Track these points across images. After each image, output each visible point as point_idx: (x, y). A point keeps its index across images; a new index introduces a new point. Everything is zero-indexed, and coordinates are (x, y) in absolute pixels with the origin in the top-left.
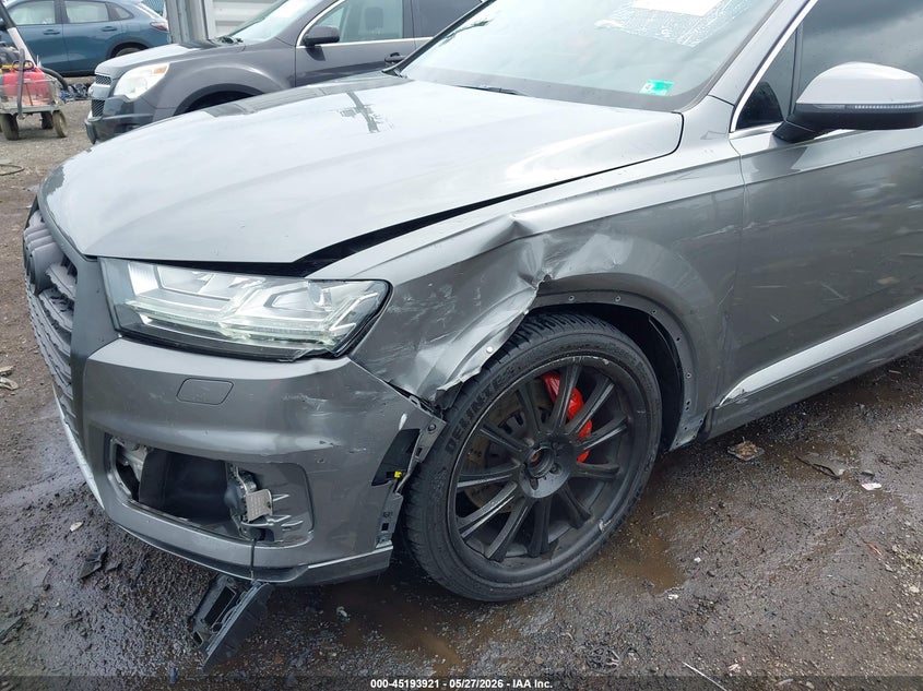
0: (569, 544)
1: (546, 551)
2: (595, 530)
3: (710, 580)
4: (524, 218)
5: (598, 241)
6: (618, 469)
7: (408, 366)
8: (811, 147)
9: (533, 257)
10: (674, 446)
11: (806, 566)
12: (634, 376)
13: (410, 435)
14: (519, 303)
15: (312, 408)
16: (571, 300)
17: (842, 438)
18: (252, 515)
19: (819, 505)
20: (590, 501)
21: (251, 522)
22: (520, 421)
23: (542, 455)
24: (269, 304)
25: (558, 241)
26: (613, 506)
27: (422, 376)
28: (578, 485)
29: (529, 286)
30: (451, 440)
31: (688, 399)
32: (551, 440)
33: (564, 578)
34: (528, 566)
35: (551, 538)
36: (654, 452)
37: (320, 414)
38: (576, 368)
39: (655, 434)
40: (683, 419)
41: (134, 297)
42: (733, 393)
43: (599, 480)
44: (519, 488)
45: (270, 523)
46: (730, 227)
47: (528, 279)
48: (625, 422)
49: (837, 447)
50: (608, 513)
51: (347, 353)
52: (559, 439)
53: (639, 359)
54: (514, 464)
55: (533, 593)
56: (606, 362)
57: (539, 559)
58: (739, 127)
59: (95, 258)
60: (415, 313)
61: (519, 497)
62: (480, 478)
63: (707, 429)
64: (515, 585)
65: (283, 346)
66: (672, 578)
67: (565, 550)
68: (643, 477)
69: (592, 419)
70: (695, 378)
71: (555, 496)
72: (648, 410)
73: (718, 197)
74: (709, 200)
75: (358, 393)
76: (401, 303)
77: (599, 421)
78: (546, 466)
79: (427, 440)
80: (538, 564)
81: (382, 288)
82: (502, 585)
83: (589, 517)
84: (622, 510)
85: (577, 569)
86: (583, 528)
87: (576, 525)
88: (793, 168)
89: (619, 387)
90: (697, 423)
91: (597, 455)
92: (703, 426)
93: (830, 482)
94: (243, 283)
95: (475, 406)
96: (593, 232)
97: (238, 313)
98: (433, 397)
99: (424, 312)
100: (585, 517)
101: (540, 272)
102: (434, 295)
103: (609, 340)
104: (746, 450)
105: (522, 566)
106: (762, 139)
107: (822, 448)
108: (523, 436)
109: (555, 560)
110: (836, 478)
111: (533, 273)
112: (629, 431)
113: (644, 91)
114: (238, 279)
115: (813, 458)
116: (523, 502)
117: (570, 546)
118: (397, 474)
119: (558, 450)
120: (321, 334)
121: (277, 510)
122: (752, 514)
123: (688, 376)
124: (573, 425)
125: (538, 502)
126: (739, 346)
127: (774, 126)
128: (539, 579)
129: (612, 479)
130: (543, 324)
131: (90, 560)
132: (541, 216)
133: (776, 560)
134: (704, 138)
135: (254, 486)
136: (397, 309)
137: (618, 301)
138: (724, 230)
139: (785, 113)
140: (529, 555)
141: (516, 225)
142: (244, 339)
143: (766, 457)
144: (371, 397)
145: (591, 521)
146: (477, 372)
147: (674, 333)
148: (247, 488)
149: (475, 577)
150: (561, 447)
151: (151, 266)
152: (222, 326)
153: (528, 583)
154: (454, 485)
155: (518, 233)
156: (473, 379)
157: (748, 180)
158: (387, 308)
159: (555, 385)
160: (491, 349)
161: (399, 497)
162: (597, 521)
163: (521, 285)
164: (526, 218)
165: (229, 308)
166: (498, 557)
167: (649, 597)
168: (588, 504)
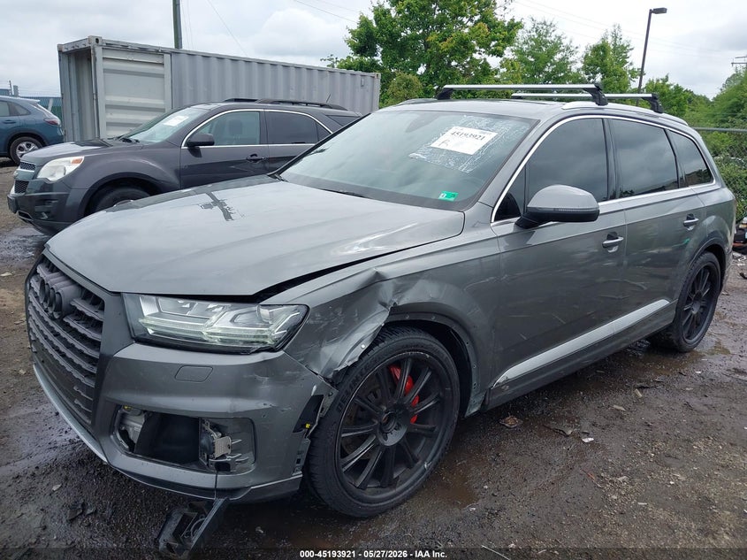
0: (406, 479)
1: (392, 484)
2: (422, 468)
3: (494, 498)
4: (382, 270)
5: (421, 283)
6: (434, 428)
7: (315, 357)
8: (537, 231)
9: (387, 292)
10: (467, 414)
11: (552, 487)
12: (443, 365)
13: (318, 399)
14: (378, 320)
15: (260, 383)
16: (407, 318)
17: (569, 412)
18: (217, 454)
19: (558, 454)
20: (418, 450)
21: (217, 459)
22: (376, 396)
23: (390, 418)
24: (232, 321)
25: (400, 283)
26: (433, 451)
27: (324, 363)
28: (411, 438)
29: (384, 309)
30: (340, 404)
31: (474, 382)
32: (396, 407)
33: (404, 501)
34: (381, 493)
35: (395, 476)
36: (456, 416)
37: (266, 386)
38: (410, 360)
39: (457, 403)
40: (472, 395)
41: (143, 317)
42: (501, 379)
43: (424, 435)
44: (377, 439)
45: (228, 459)
46: (492, 278)
47: (384, 305)
48: (438, 396)
49: (567, 418)
50: (430, 457)
51: (282, 348)
52: (400, 406)
53: (446, 355)
54: (374, 423)
55: (384, 511)
56: (428, 356)
57: (388, 489)
58: (496, 220)
59: (119, 293)
60: (321, 324)
61: (377, 445)
62: (354, 431)
63: (487, 403)
64: (374, 505)
65: (241, 345)
66: (470, 498)
67: (403, 483)
68: (450, 433)
69: (419, 394)
70: (478, 368)
71: (398, 445)
72: (452, 388)
73: (483, 260)
74: (477, 262)
75: (288, 372)
76: (314, 319)
77: (423, 396)
78: (392, 425)
79: (327, 402)
80: (388, 491)
81: (304, 310)
82: (366, 505)
83: (418, 460)
84: (438, 455)
85: (411, 496)
86: (414, 469)
87: (410, 467)
88: (528, 243)
89: (435, 373)
90: (480, 398)
91: (422, 417)
92: (484, 401)
93: (564, 438)
94: (214, 308)
95: (354, 382)
96: (418, 279)
97: (215, 325)
98: (330, 376)
99: (326, 323)
100: (416, 461)
101: (391, 301)
102: (332, 314)
103: (429, 343)
104: (511, 422)
105: (377, 493)
106: (509, 226)
107: (558, 419)
108: (379, 404)
109: (399, 489)
110: (568, 436)
111: (387, 302)
112: (441, 402)
113: (441, 197)
114: (211, 305)
115: (553, 425)
116: (379, 448)
117: (406, 480)
118: (308, 426)
119: (399, 414)
120: (266, 337)
121: (234, 449)
122: (517, 459)
123: (474, 367)
124: (409, 397)
125: (387, 449)
126: (502, 349)
127: (516, 219)
128: (388, 502)
129: (431, 435)
130: (392, 333)
131: (73, 508)
132: (391, 268)
133: (533, 485)
134: (473, 227)
135: (220, 434)
136: (312, 322)
137: (433, 319)
138: (487, 280)
139: (521, 211)
140: (381, 487)
141: (377, 274)
142: (216, 341)
143: (524, 425)
144: (295, 375)
145: (419, 462)
146: (356, 360)
147: (465, 339)
148: (215, 435)
149: (350, 498)
150: (401, 412)
151: (154, 298)
152: (205, 334)
153: (382, 504)
154: (340, 434)
155: (378, 278)
156: (354, 365)
157: (503, 250)
158: (306, 321)
159: (397, 373)
160: (364, 346)
161: (308, 441)
162: (423, 463)
163: (380, 308)
164: (383, 270)
165: (209, 323)
166: (363, 487)
167: (458, 510)
168: (417, 451)
